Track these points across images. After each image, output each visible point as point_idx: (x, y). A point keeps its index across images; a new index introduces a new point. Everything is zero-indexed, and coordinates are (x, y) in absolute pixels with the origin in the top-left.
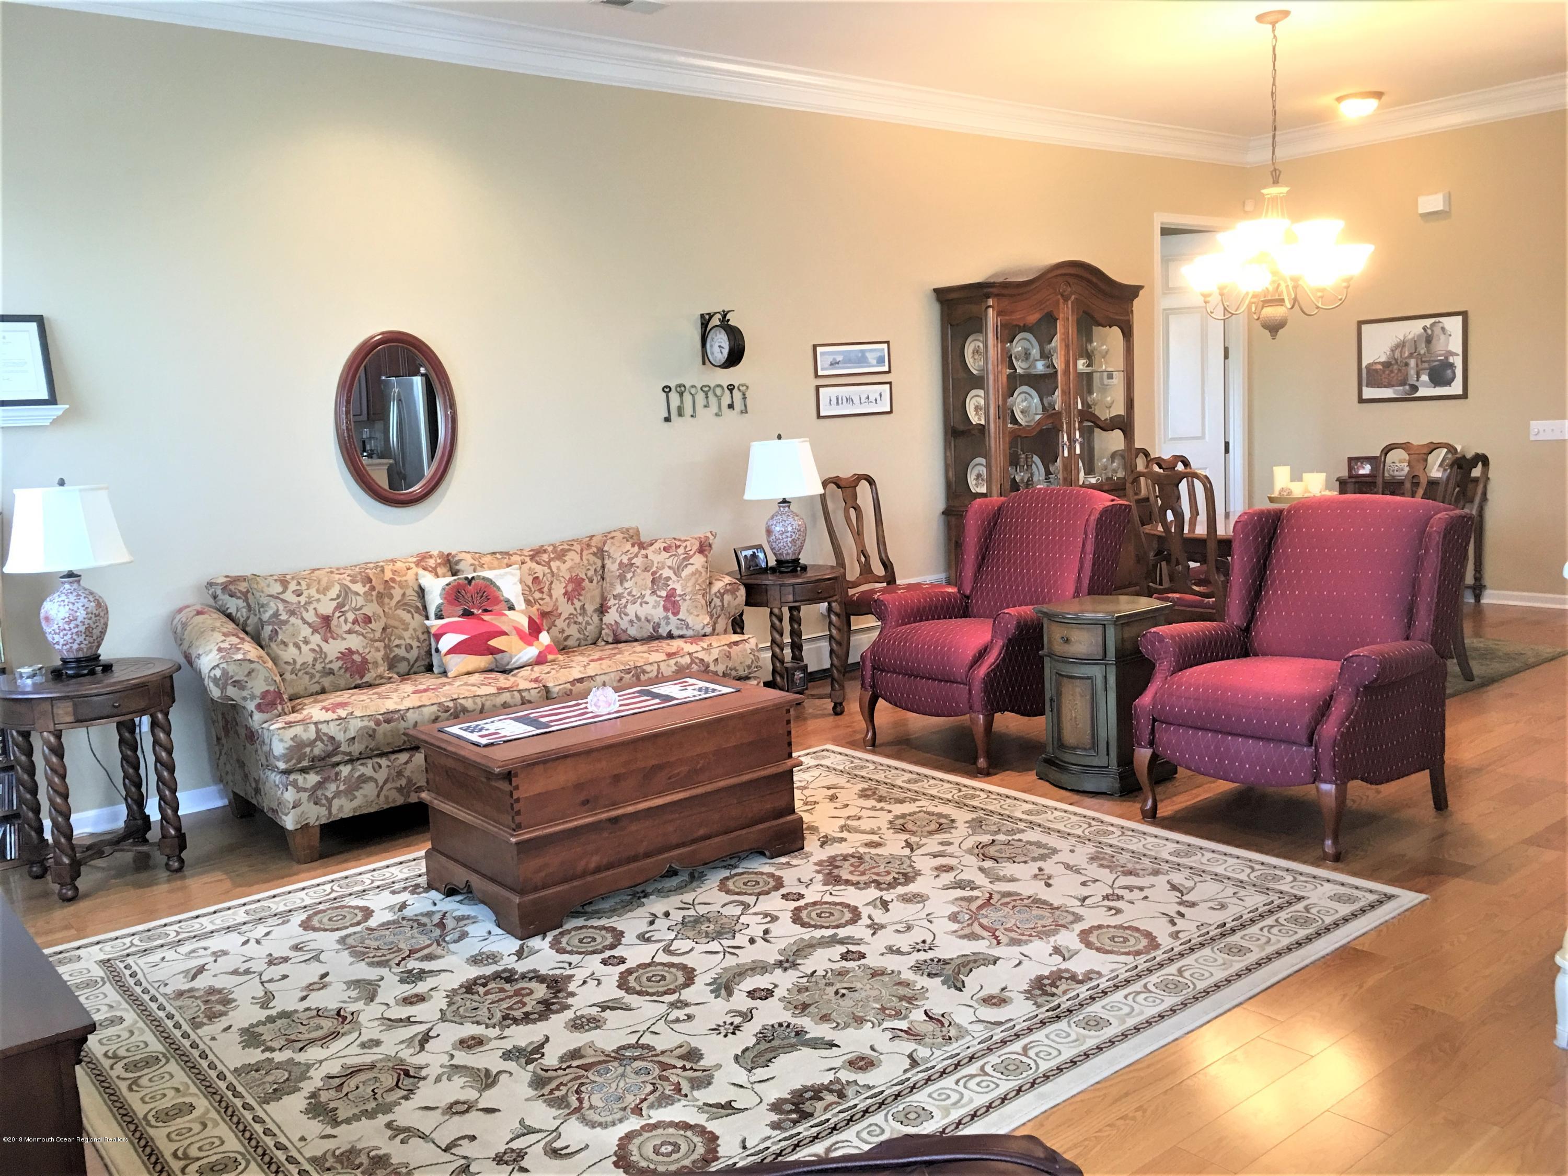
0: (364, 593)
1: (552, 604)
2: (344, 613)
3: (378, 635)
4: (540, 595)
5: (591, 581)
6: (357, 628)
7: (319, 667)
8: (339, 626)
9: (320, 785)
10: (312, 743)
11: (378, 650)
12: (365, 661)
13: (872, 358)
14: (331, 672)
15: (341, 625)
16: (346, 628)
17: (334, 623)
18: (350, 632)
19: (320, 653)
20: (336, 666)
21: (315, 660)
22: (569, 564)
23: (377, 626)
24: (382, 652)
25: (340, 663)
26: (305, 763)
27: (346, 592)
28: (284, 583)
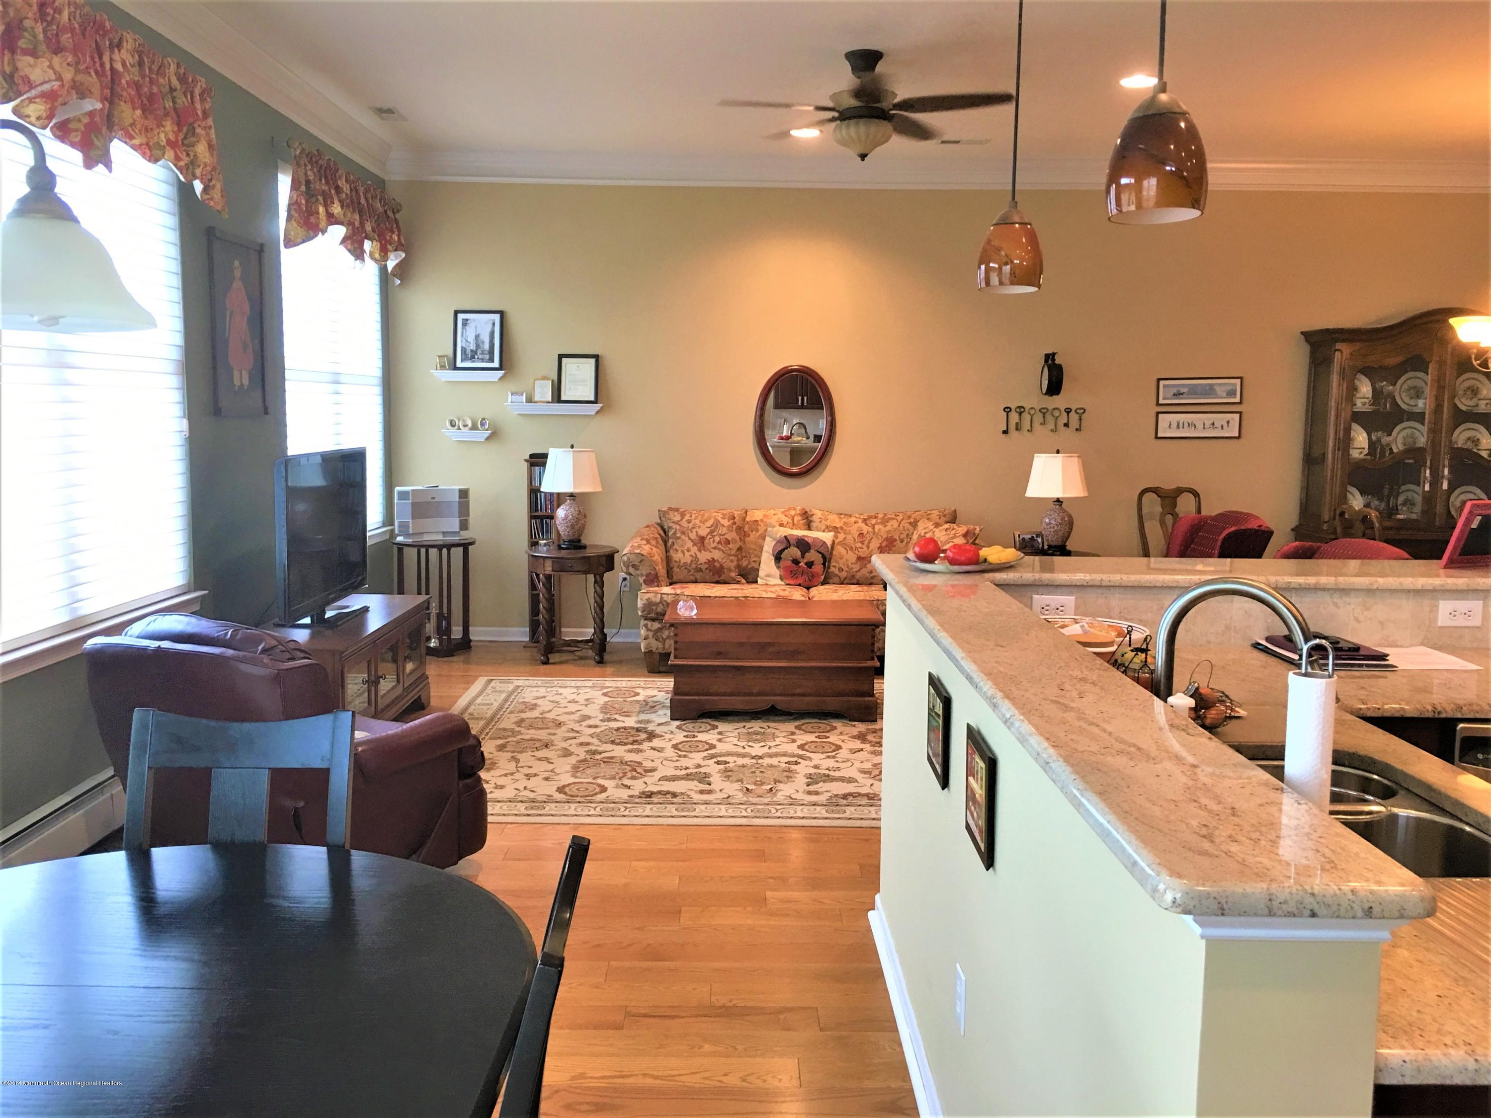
0: (728, 526)
1: (867, 552)
2: (713, 536)
3: (733, 552)
4: (860, 545)
5: (902, 541)
6: (720, 546)
7: (694, 566)
8: (709, 543)
9: (660, 630)
10: (657, 604)
11: (732, 561)
12: (722, 567)
13: (1220, 391)
14: (701, 570)
15: (710, 543)
16: (713, 545)
17: (707, 541)
18: (715, 548)
19: (695, 559)
20: (704, 567)
21: (692, 561)
22: (889, 527)
23: (734, 547)
24: (735, 563)
25: (706, 566)
26: (653, 615)
27: (717, 524)
28: (683, 515)
